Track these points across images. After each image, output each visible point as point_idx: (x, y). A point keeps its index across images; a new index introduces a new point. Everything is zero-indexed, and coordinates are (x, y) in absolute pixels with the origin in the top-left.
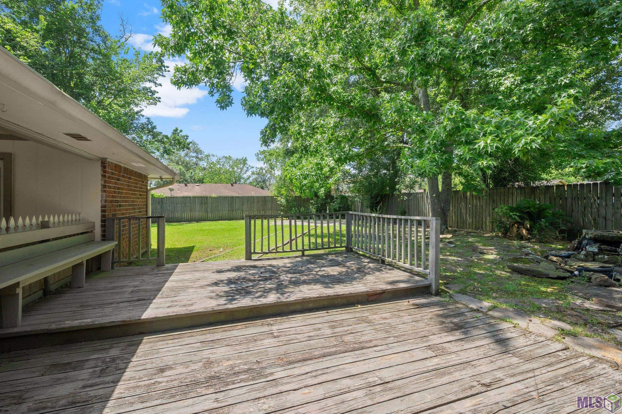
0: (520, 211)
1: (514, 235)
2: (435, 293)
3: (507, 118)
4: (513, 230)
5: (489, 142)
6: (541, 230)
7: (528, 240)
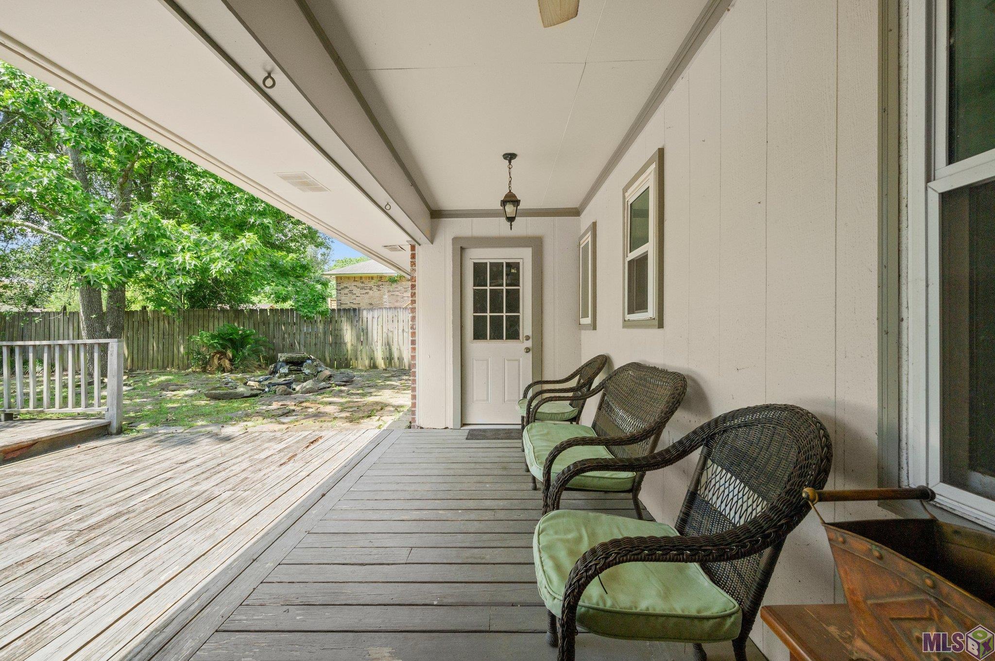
0: (223, 339)
1: (215, 367)
2: (117, 431)
3: (205, 238)
4: (213, 361)
5: (187, 258)
6: (244, 358)
7: (231, 371)
